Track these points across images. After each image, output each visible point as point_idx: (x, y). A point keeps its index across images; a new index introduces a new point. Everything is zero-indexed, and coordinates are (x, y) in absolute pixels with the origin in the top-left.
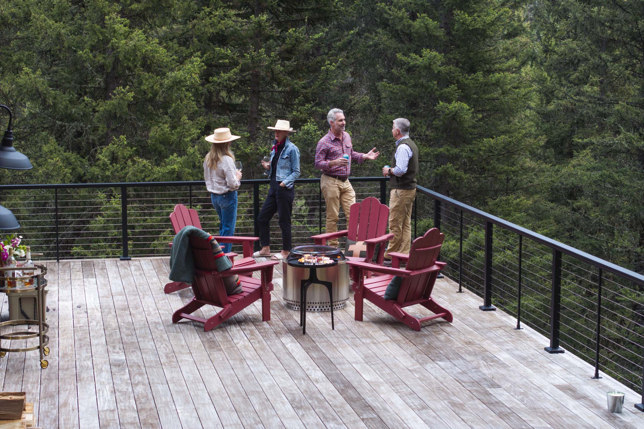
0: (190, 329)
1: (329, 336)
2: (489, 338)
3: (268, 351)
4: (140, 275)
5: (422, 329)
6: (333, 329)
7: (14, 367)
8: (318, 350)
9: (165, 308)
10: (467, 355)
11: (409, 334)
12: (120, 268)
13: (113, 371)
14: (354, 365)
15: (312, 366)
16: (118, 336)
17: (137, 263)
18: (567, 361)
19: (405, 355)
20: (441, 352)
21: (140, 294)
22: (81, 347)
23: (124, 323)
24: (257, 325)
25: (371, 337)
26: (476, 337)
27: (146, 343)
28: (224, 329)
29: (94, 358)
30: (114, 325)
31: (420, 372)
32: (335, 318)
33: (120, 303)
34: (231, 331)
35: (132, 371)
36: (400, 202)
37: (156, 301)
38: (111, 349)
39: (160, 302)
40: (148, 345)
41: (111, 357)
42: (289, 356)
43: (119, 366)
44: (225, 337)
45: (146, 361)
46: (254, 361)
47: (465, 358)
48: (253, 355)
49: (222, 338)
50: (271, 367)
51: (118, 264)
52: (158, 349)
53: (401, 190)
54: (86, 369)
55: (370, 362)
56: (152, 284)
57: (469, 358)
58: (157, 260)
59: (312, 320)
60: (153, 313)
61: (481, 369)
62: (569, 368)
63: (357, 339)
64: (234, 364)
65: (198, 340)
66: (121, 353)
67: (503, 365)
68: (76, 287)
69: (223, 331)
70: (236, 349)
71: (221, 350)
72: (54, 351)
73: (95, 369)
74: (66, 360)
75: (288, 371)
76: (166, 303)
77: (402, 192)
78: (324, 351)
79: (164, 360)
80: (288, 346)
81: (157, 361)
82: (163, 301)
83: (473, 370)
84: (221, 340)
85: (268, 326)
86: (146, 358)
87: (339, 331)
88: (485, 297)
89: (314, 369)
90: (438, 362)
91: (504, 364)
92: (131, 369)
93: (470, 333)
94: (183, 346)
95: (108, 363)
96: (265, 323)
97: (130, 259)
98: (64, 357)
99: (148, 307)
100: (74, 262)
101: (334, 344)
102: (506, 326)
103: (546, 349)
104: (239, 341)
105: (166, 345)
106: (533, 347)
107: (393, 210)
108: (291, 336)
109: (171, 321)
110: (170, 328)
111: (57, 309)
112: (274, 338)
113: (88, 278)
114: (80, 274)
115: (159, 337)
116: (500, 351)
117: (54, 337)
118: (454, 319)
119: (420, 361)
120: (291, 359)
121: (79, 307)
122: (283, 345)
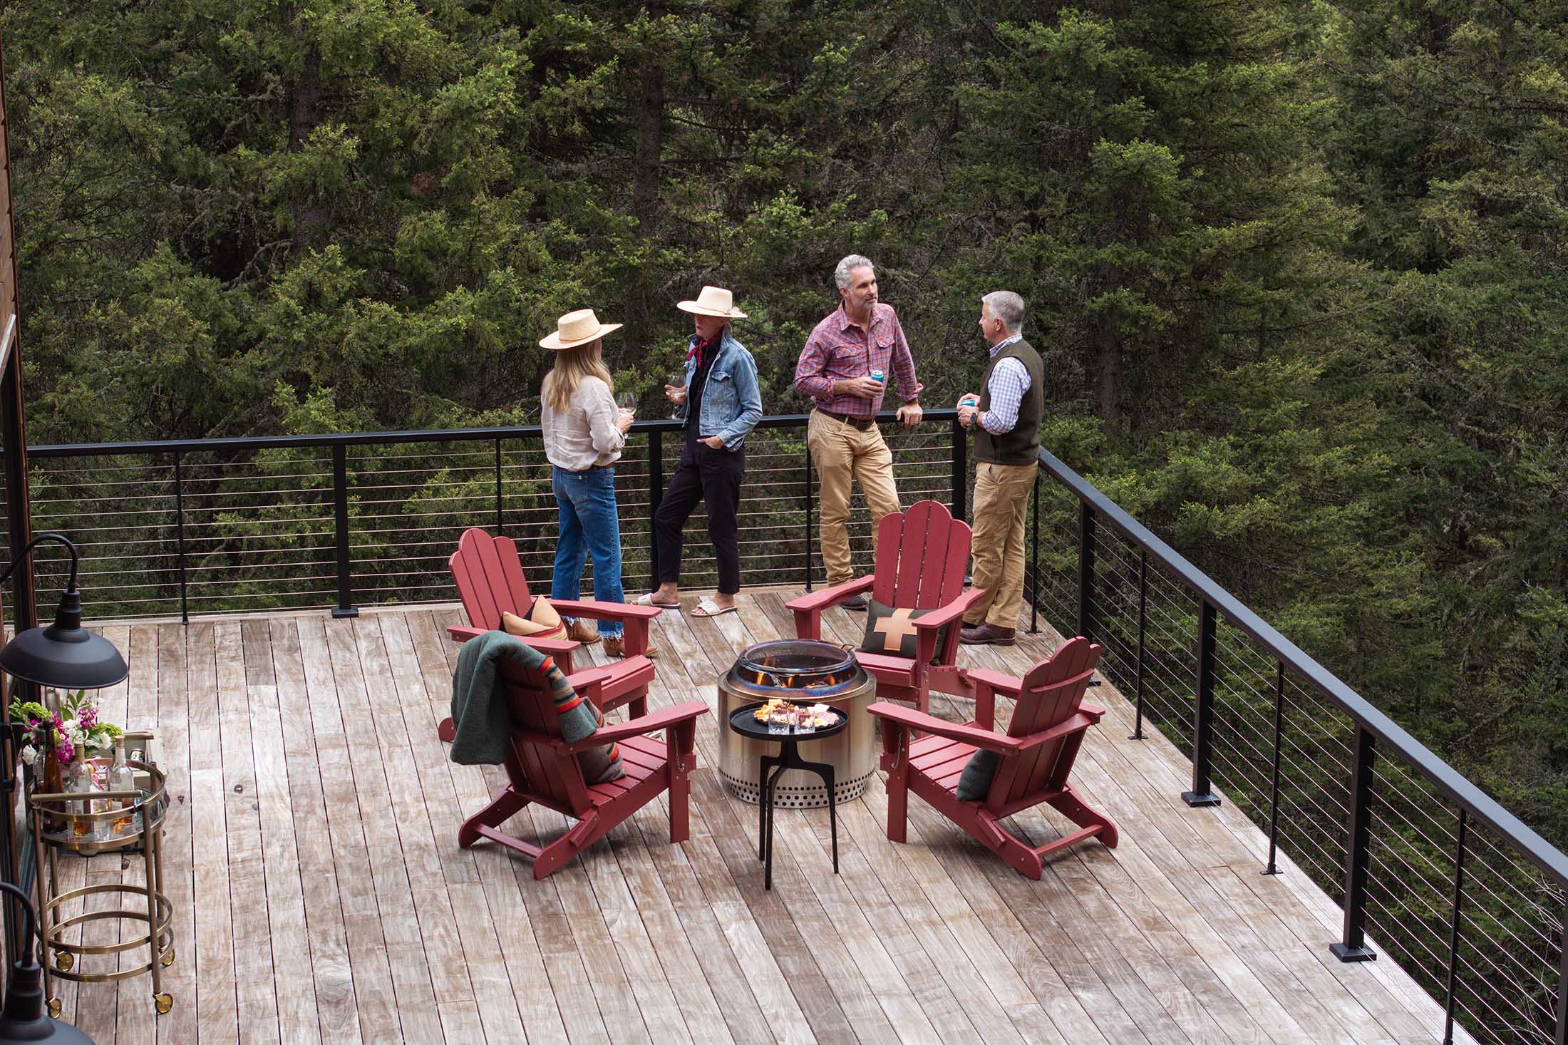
0: (503, 871)
1: (826, 896)
2: (1200, 907)
3: (683, 952)
4: (381, 672)
5: (1045, 873)
6: (836, 871)
7: (93, 1005)
8: (799, 948)
9: (442, 795)
10: (1148, 967)
11: (1015, 890)
12: (332, 646)
13: (324, 1022)
14: (884, 1003)
15: (785, 1004)
16: (333, 898)
17: (372, 627)
18: (1381, 991)
19: (1003, 967)
20: (1088, 956)
21: (383, 742)
22: (247, 935)
23: (345, 847)
24: (659, 856)
25: (922, 900)
26: (1168, 903)
27: (399, 919)
28: (580, 869)
29: (278, 976)
30: (323, 856)
31: (1037, 1027)
32: (839, 831)
33: (334, 773)
34: (596, 877)
35: (367, 1022)
36: (1000, 496)
37: (420, 768)
38: (316, 944)
39: (430, 771)
40: (402, 928)
41: (318, 972)
42: (733, 968)
43: (338, 1003)
44: (583, 899)
45: (400, 985)
46: (651, 986)
47: (1143, 978)
48: (648, 964)
49: (575, 904)
50: (690, 1009)
51: (329, 631)
52: (428, 944)
53: (1004, 467)
54: (260, 1013)
55: (921, 991)
56: (410, 705)
57: (1151, 977)
58: (419, 614)
59: (787, 839)
60: (413, 811)
61: (1178, 1018)
62: (1384, 1014)
63: (892, 908)
64: (604, 998)
65: (521, 911)
66: (340, 959)
67: (1229, 1003)
68: (232, 716)
69: (577, 876)
70: (608, 942)
71: (572, 946)
72: (184, 948)
73: (282, 1016)
74: (214, 982)
75: (730, 1022)
76: (442, 774)
77: (1004, 471)
78: (815, 952)
79: (440, 983)
80: (729, 933)
81: (426, 986)
82: (437, 770)
83: (1162, 1021)
84: (573, 910)
85: (684, 861)
86: (399, 976)
87: (851, 878)
88: (1196, 754)
89: (791, 1017)
90: (1079, 993)
91: (1233, 998)
92: (365, 1016)
93: (1157, 886)
94: (484, 931)
95: (311, 994)
96: (676, 846)
97: (357, 616)
98: (208, 972)
99: (402, 791)
100: (223, 623)
101: (837, 926)
102: (1242, 862)
103: (1333, 948)
104: (614, 915)
105: (446, 929)
106: (1304, 937)
107: (983, 513)
108: (738, 896)
109: (457, 844)
110: (453, 866)
111: (187, 796)
112: (698, 903)
113: (257, 683)
114: (238, 666)
115: (429, 897)
116: (1226, 952)
117: (184, 899)
118: (1123, 837)
119: (1038, 989)
120: (738, 982)
121: (239, 789)
122: (719, 928)
